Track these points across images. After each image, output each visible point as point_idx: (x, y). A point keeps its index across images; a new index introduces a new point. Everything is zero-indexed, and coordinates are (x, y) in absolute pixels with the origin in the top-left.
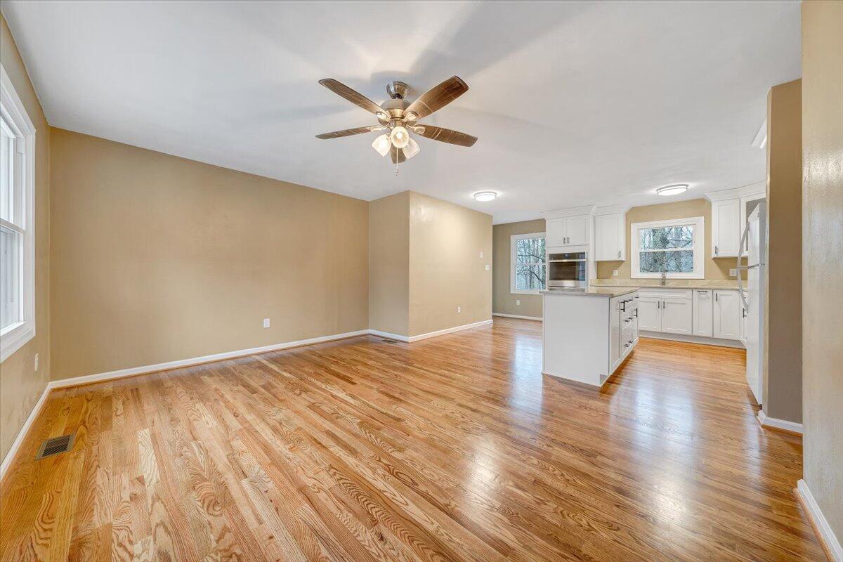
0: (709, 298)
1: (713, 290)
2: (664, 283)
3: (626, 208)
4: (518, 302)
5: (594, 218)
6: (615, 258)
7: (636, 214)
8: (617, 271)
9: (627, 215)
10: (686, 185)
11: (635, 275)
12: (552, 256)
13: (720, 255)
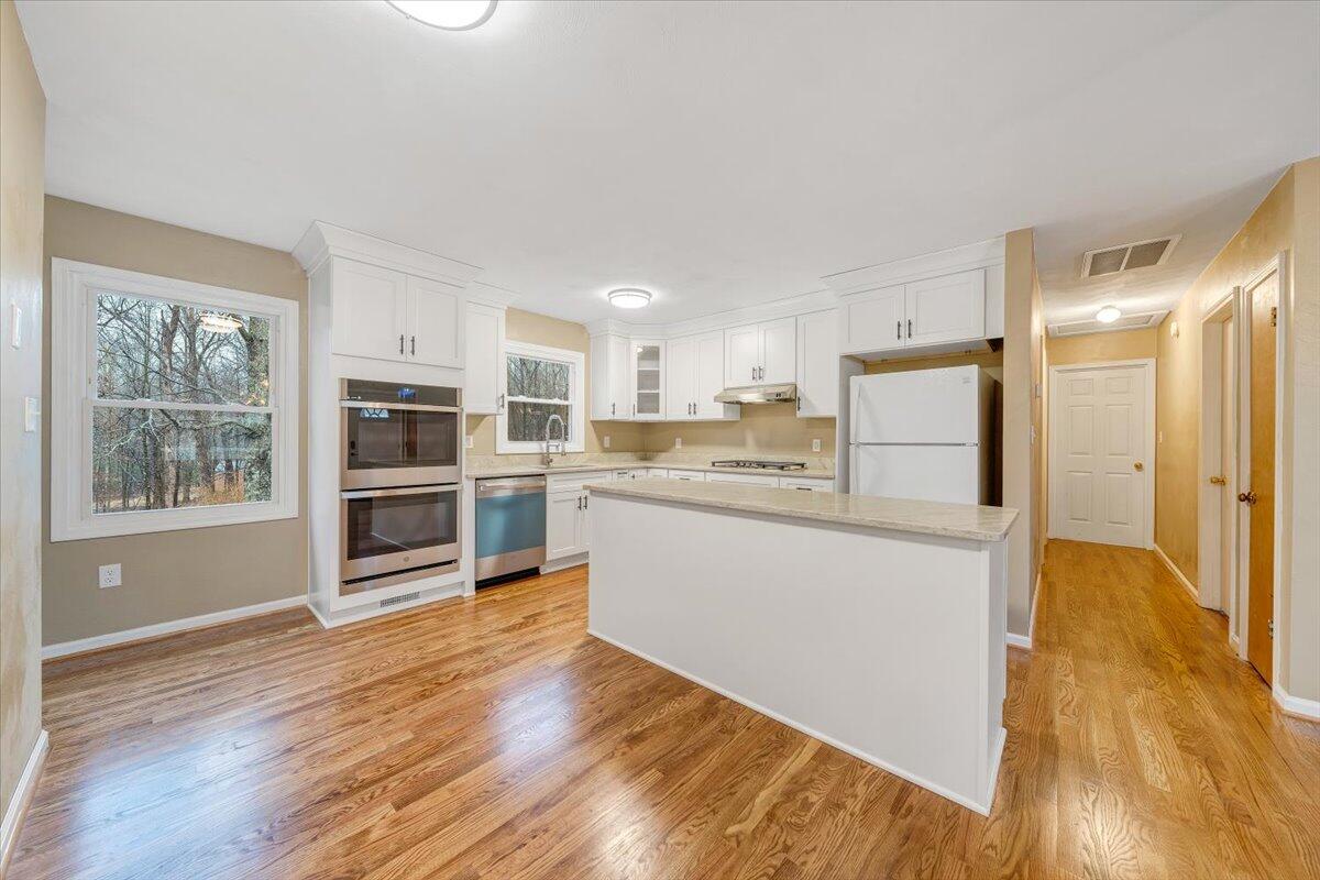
6: (493, 409)
10: (650, 295)
11: (505, 445)
12: (356, 388)
13: (615, 418)
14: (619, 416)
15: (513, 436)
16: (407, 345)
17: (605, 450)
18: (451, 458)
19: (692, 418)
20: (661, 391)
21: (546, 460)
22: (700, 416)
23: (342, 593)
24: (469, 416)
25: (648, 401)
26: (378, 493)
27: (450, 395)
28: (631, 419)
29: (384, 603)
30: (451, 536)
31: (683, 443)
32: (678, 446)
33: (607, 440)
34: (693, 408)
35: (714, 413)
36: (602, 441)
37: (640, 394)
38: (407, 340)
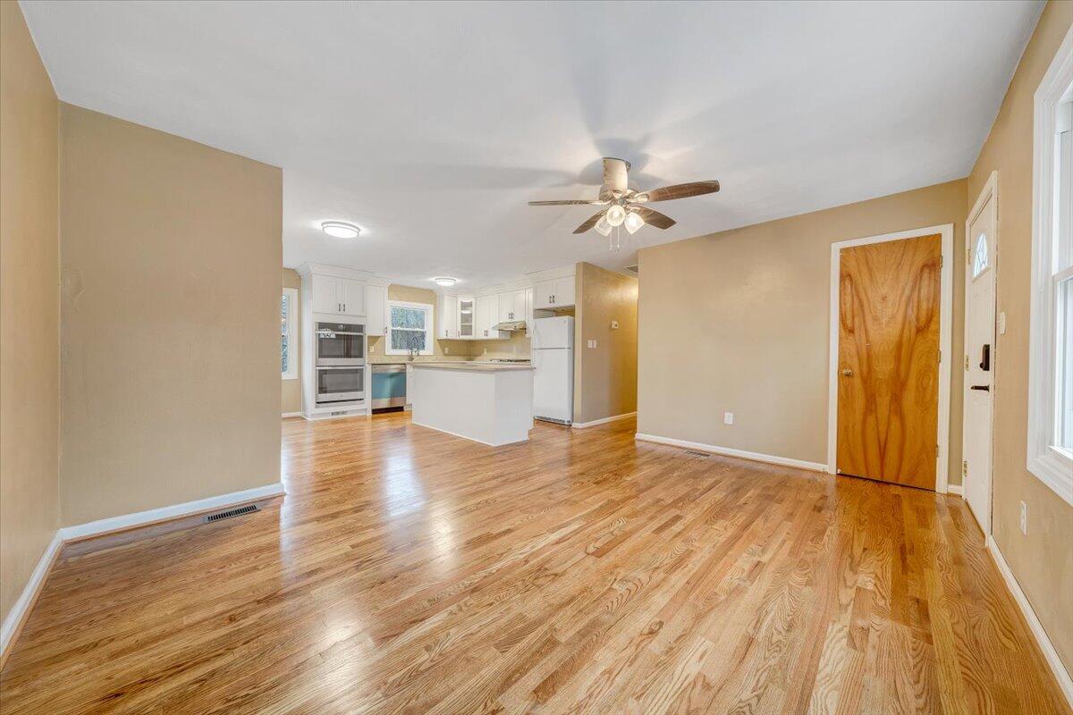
3: (388, 283)
9: (389, 289)
10: (455, 281)
11: (389, 351)
12: (322, 326)
13: (449, 337)
15: (394, 347)
16: (342, 308)
17: (446, 355)
18: (360, 355)
19: (485, 338)
20: (473, 324)
21: (411, 358)
22: (490, 337)
23: (316, 407)
24: (369, 337)
25: (467, 329)
26: (330, 368)
27: (360, 328)
28: (458, 338)
29: (333, 414)
30: (361, 389)
31: (487, 351)
32: (485, 353)
33: (447, 349)
34: (486, 333)
35: (494, 335)
36: (443, 350)
37: (462, 326)
38: (342, 306)
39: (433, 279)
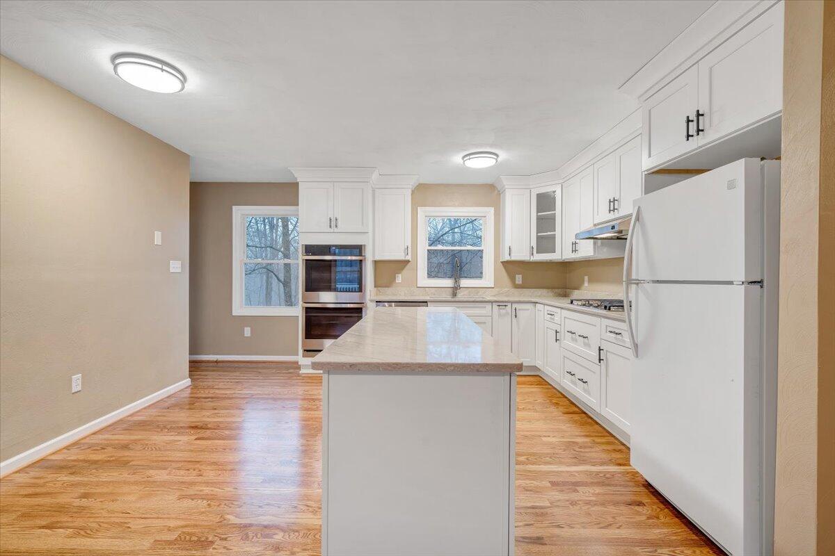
0: (507, 313)
1: (512, 303)
2: (454, 295)
3: (412, 182)
4: (247, 332)
5: (374, 191)
6: (400, 256)
7: (424, 193)
8: (400, 275)
9: (413, 192)
10: (497, 155)
12: (309, 249)
13: (513, 258)
14: (515, 257)
15: (430, 275)
16: (333, 223)
17: (518, 287)
18: (360, 288)
19: (574, 256)
20: (558, 233)
23: (304, 356)
25: (545, 242)
28: (533, 259)
31: (590, 281)
32: (586, 284)
33: (519, 279)
34: (575, 247)
35: (587, 250)
36: (513, 279)
37: (538, 238)
38: (333, 219)
39: (457, 159)
